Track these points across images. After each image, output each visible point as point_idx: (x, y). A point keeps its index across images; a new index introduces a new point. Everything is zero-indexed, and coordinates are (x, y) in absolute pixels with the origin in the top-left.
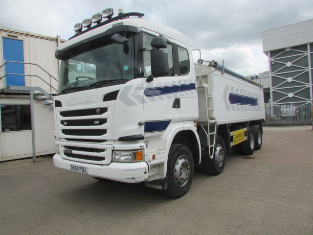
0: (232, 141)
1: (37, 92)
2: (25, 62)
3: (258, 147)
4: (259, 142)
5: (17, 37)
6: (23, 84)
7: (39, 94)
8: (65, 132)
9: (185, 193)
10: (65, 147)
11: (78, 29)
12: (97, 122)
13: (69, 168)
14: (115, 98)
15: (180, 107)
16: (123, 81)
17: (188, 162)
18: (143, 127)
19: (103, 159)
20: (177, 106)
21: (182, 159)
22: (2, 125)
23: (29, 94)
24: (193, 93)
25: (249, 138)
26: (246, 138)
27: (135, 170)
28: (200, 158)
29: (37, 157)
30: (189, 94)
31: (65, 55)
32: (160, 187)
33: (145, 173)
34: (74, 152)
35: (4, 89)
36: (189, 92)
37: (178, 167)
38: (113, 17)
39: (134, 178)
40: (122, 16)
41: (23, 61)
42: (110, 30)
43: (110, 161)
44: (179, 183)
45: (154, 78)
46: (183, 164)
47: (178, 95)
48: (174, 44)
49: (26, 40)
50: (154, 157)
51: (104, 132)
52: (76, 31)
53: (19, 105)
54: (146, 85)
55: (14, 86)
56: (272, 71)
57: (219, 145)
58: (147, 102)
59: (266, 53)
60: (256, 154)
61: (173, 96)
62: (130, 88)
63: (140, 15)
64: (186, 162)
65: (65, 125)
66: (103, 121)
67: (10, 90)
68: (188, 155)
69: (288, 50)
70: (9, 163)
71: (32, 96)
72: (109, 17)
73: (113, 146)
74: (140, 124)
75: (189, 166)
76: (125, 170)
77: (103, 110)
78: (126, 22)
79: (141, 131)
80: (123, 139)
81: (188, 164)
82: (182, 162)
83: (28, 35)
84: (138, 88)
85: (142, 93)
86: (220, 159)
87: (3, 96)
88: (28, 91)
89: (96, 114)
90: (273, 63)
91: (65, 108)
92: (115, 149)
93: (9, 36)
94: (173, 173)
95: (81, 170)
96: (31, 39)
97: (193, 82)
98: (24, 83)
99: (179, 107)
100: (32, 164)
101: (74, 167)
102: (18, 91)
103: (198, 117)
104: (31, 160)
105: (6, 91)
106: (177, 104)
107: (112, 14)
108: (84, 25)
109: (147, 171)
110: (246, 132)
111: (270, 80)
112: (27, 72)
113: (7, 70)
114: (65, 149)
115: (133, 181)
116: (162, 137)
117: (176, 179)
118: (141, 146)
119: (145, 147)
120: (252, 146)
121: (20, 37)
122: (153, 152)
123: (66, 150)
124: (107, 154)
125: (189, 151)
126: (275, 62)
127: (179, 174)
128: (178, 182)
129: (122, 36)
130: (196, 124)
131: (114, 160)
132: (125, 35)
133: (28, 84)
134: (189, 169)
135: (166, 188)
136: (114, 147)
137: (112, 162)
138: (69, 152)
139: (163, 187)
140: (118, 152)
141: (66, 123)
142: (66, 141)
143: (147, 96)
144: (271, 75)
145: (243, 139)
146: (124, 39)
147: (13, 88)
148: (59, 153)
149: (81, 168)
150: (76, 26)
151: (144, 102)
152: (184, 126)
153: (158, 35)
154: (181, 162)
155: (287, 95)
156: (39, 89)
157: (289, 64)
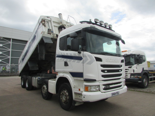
12: (120, 71)
13: (111, 96)
43: (123, 86)
51: (121, 75)
91: (105, 63)
95: (117, 94)
114: (105, 86)
124: (122, 83)
136: (124, 80)
138: (108, 87)
141: (106, 71)
157: (1, 45)
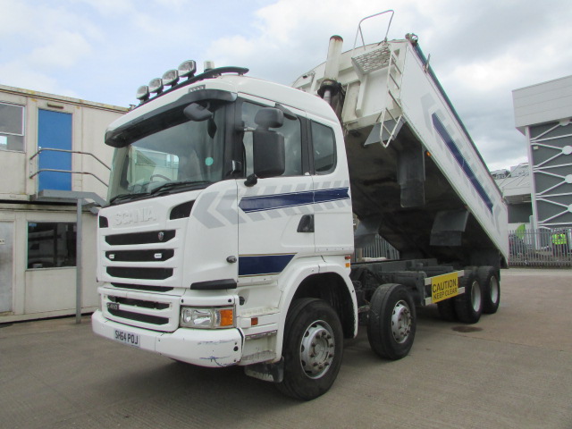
0: (429, 295)
1: (90, 201)
2: (73, 150)
3: (489, 308)
4: (494, 299)
5: (62, 108)
6: (68, 187)
7: (92, 205)
8: (111, 271)
9: (322, 392)
10: (110, 297)
11: (142, 95)
12: (158, 256)
13: (112, 336)
14: (187, 215)
15: (313, 231)
16: (204, 184)
17: (328, 333)
18: (236, 265)
19: (164, 321)
20: (307, 228)
21: (318, 326)
22: (29, 257)
23: (75, 204)
24: (343, 206)
25: (469, 289)
26: (462, 290)
27: (215, 343)
28: (356, 325)
29: (83, 315)
30: (333, 207)
31: (122, 138)
32: (270, 378)
33: (236, 349)
34: (123, 307)
35: (35, 195)
36: (334, 203)
37: (307, 341)
38: (195, 75)
39: (214, 358)
40: (211, 73)
41: (71, 148)
42: (185, 97)
43: (177, 325)
44: (309, 372)
45: (258, 180)
46: (317, 337)
47: (309, 208)
48: (305, 119)
49: (78, 114)
50: (254, 321)
51: (168, 273)
52: (141, 99)
53: (64, 224)
54: (244, 191)
55: (50, 191)
56: (535, 163)
57: (401, 303)
58: (244, 221)
59: (521, 129)
60: (485, 322)
61: (299, 211)
62: (213, 196)
63: (241, 71)
64: (324, 333)
65: (112, 260)
66: (168, 254)
67: (45, 198)
68: (330, 320)
69: (564, 124)
70: (35, 325)
71: (79, 208)
72: (190, 75)
73: (182, 298)
74: (230, 261)
75: (331, 341)
76: (200, 343)
77: (169, 235)
78: (210, 84)
79: (232, 273)
80: (197, 287)
81: (329, 337)
82: (316, 332)
83: (81, 104)
84: (229, 197)
85: (235, 205)
86: (402, 330)
87: (33, 206)
88: (74, 199)
89: (157, 241)
90: (536, 148)
91: (113, 229)
92: (184, 303)
93: (49, 106)
94: (297, 353)
95: (130, 340)
96: (87, 110)
97: (342, 186)
98: (70, 184)
99: (311, 229)
100: (73, 327)
101: (120, 335)
102: (59, 198)
103: (353, 249)
104: (73, 320)
105: (37, 198)
106: (307, 225)
107: (194, 71)
108: (151, 89)
109: (239, 345)
110: (460, 279)
111: (530, 181)
112: (76, 167)
113: (41, 163)
114: (110, 301)
115: (213, 364)
116: (275, 284)
117: (304, 363)
118: (230, 301)
119: (238, 302)
120: (477, 307)
121: (67, 108)
122: (256, 312)
123: (110, 304)
124: (171, 313)
125: (334, 313)
126: (539, 146)
127: (308, 354)
128: (308, 370)
129: (202, 107)
130: (349, 261)
131: (183, 323)
132: (209, 106)
133: (76, 187)
134: (331, 346)
135: (281, 380)
136: (182, 301)
137: (180, 327)
138: (115, 307)
139: (276, 377)
140: (190, 310)
141: (112, 256)
142: (112, 286)
143: (244, 210)
144: (531, 170)
145: (455, 291)
146: (206, 112)
147: (51, 194)
148: (101, 310)
149: (131, 336)
150: (141, 90)
151: (239, 221)
152: (322, 264)
153: (273, 104)
154: (314, 332)
155: (567, 209)
156: (93, 195)
157: (567, 150)
